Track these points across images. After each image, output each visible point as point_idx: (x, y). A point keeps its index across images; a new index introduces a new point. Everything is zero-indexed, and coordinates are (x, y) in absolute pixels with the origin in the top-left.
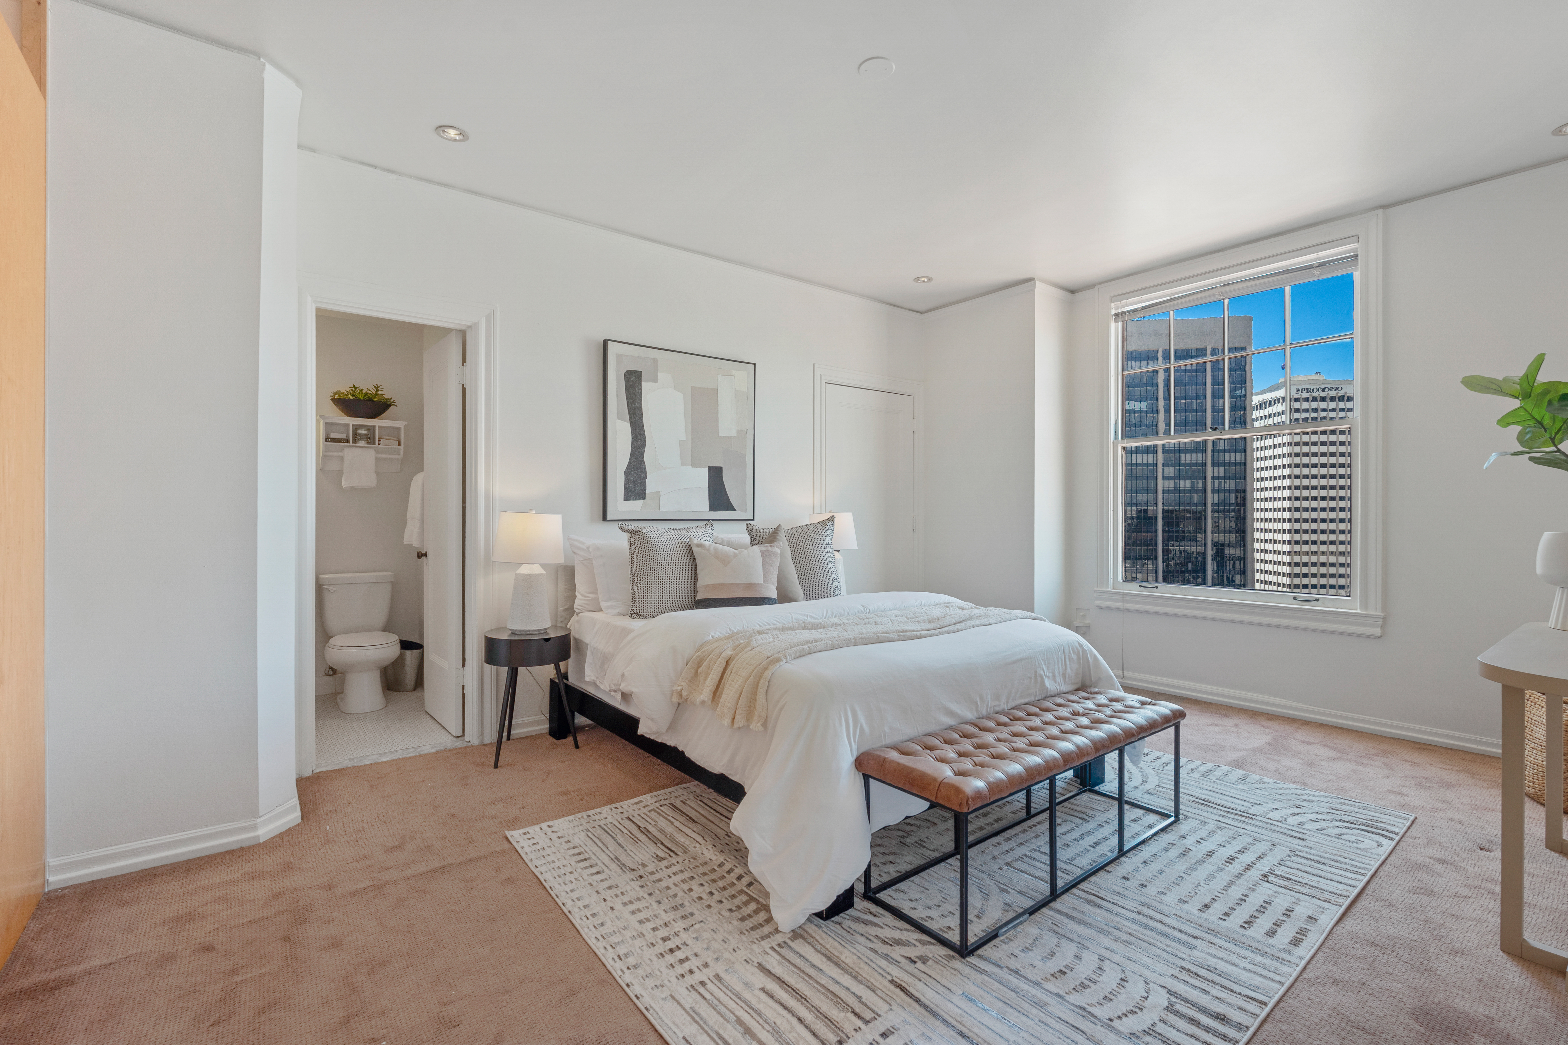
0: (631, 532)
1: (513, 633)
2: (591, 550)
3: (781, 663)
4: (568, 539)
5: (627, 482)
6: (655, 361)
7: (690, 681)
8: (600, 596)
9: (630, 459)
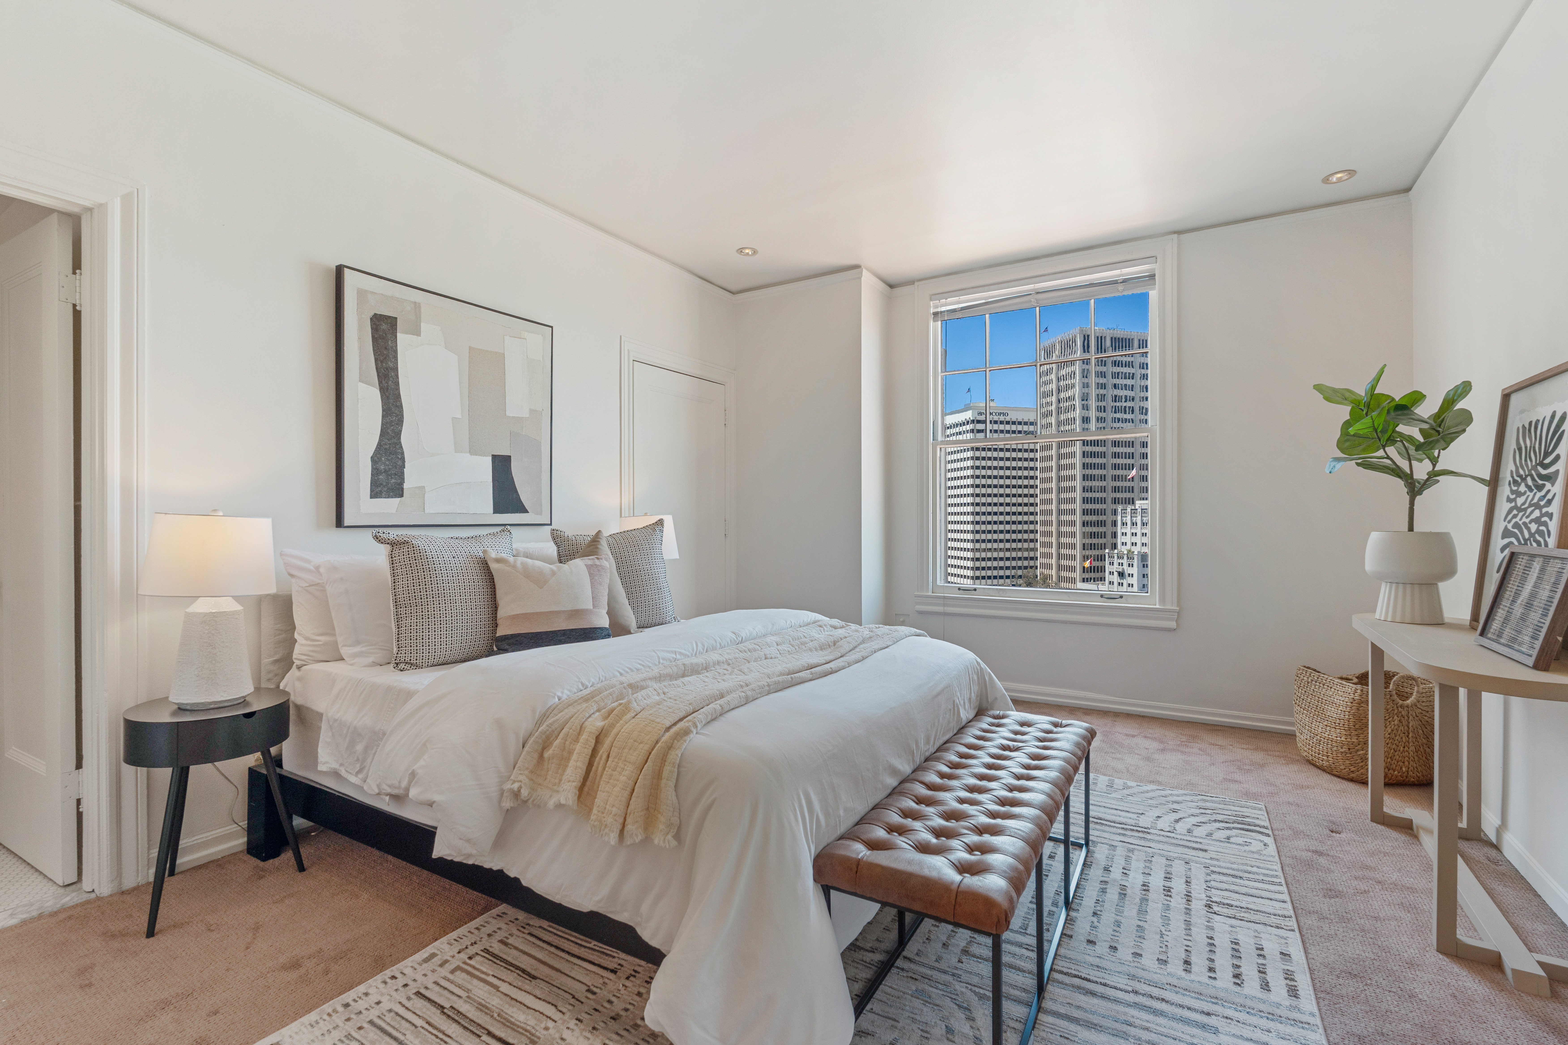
0: (393, 544)
1: (181, 709)
2: (322, 570)
3: (691, 736)
4: (281, 555)
5: (375, 472)
6: (417, 306)
7: (532, 772)
8: (340, 639)
9: (380, 440)
